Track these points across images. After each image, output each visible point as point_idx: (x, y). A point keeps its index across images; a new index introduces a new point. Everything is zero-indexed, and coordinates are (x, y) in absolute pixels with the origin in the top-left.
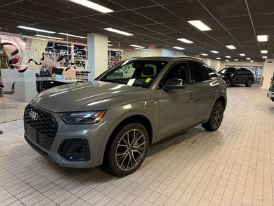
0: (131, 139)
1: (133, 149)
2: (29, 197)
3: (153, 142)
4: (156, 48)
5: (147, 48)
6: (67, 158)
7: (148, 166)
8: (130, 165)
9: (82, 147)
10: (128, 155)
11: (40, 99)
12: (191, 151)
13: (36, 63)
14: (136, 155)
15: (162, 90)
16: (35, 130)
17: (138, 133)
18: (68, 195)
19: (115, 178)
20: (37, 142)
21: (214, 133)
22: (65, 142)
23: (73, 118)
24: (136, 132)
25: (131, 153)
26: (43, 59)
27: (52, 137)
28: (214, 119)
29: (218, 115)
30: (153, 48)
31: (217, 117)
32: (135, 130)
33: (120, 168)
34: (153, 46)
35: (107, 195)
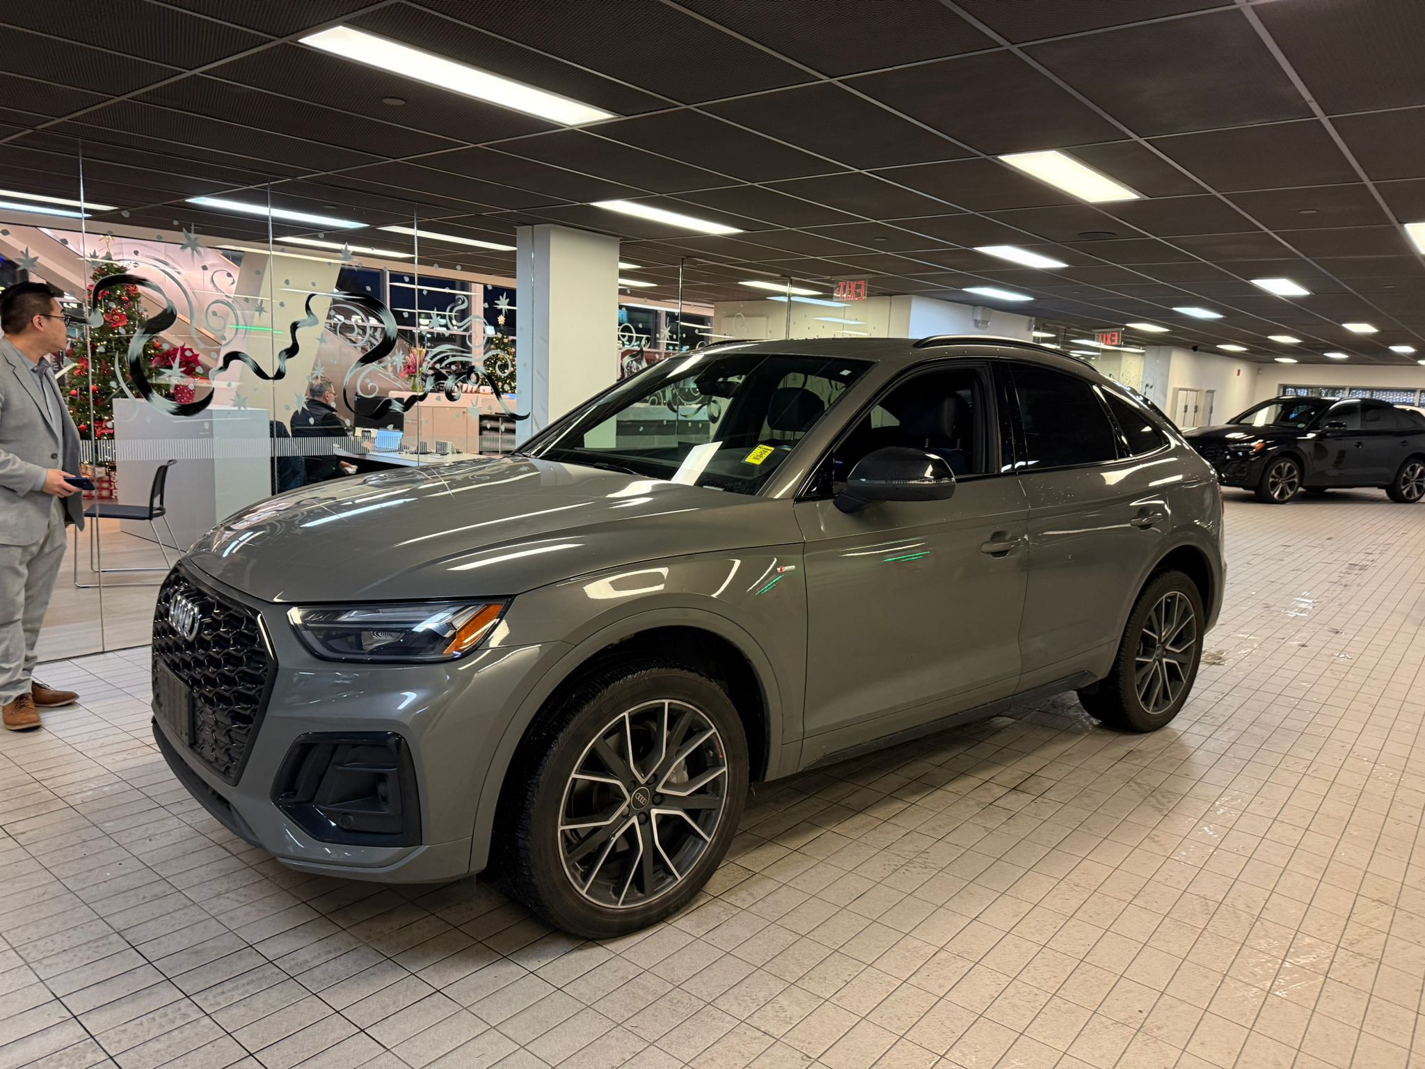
0: (646, 746)
1: (660, 800)
3: (772, 774)
5: (828, 294)
6: (316, 829)
7: (742, 898)
8: (639, 882)
9: (382, 778)
10: (630, 834)
12: (990, 832)
13: (260, 372)
14: (675, 834)
16: (185, 688)
17: (683, 723)
18: (311, 1009)
19: (563, 945)
20: (193, 744)
22: (305, 749)
23: (355, 634)
24: (675, 715)
25: (645, 819)
26: (292, 351)
27: (248, 720)
28: (1142, 664)
29: (1168, 647)
30: (858, 295)
31: (1165, 657)
32: (667, 702)
33: (583, 893)
34: (853, 284)
35: (500, 1026)
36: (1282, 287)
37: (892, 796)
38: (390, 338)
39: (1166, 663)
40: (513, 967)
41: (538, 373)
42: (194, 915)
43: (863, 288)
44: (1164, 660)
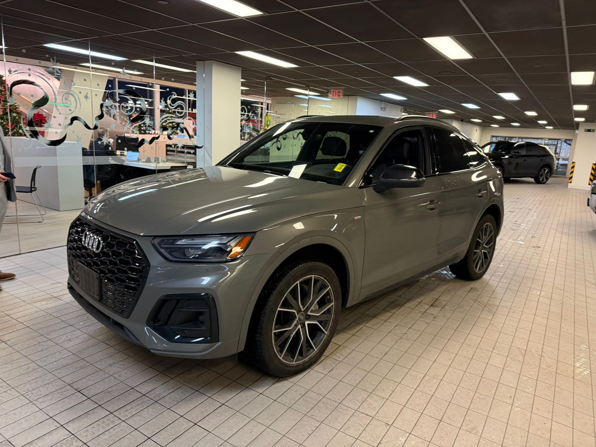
0: (305, 295)
1: (308, 317)
2: (86, 421)
3: (348, 305)
4: (345, 95)
5: (324, 94)
7: (338, 356)
8: (301, 354)
9: (201, 313)
10: (298, 332)
11: (99, 205)
12: (429, 324)
13: (87, 126)
14: (314, 330)
15: (371, 189)
16: (96, 275)
17: (319, 285)
19: (270, 381)
20: (101, 299)
21: (476, 284)
22: (164, 302)
23: (182, 250)
24: (316, 281)
25: (303, 326)
26: (101, 117)
27: (134, 289)
28: (475, 253)
29: (484, 246)
30: (339, 96)
31: (483, 249)
32: (313, 276)
33: (281, 358)
34: (337, 91)
35: (255, 418)
36: (510, 97)
37: (385, 310)
38: (143, 111)
39: (484, 252)
40: (252, 392)
41: (207, 127)
42: (102, 375)
43: (341, 93)
44: (483, 251)
